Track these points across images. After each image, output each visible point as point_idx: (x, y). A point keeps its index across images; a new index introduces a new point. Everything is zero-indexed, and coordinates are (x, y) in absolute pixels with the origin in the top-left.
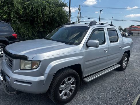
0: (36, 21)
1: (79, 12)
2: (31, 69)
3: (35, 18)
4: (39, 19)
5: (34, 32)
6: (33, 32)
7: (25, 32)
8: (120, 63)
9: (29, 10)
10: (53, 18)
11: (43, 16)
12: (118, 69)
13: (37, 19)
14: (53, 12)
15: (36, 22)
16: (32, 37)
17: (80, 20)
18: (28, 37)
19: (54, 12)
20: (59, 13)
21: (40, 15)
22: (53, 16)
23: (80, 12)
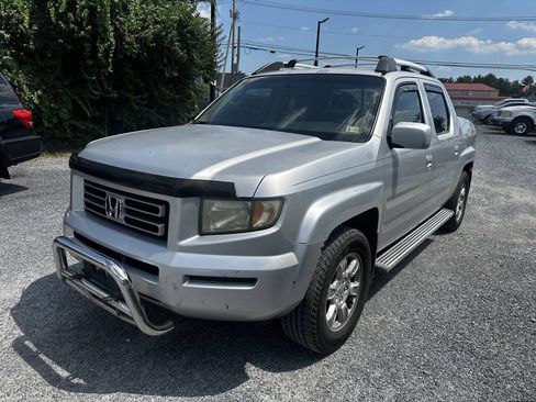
0: (90, 58)
1: (233, 27)
2: (251, 229)
3: (86, 45)
4: (102, 48)
5: (80, 102)
6: (74, 102)
7: (41, 102)
8: (450, 205)
9: (57, 9)
10: (158, 44)
11: (119, 36)
12: (449, 227)
13: (95, 50)
14: (156, 22)
15: (90, 62)
16: (73, 122)
17: (238, 56)
18: (55, 125)
19: (163, 22)
20: (181, 24)
21: (106, 30)
22: (157, 37)
23: (237, 25)
